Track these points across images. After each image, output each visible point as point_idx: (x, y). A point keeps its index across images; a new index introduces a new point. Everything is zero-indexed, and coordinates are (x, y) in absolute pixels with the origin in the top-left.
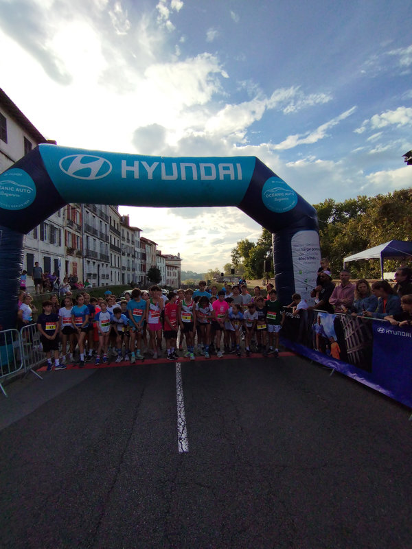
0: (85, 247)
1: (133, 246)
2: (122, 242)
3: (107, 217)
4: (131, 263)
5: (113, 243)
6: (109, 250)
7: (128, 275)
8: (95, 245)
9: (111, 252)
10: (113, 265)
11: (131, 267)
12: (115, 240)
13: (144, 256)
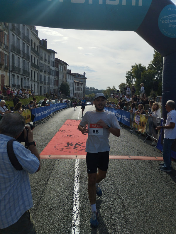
0: (11, 64)
1: (49, 65)
2: (41, 61)
3: (29, 40)
4: (47, 79)
5: (33, 62)
6: (30, 67)
7: (45, 88)
8: (19, 62)
9: (32, 69)
10: (33, 79)
11: (47, 81)
12: (35, 59)
13: (57, 74)
